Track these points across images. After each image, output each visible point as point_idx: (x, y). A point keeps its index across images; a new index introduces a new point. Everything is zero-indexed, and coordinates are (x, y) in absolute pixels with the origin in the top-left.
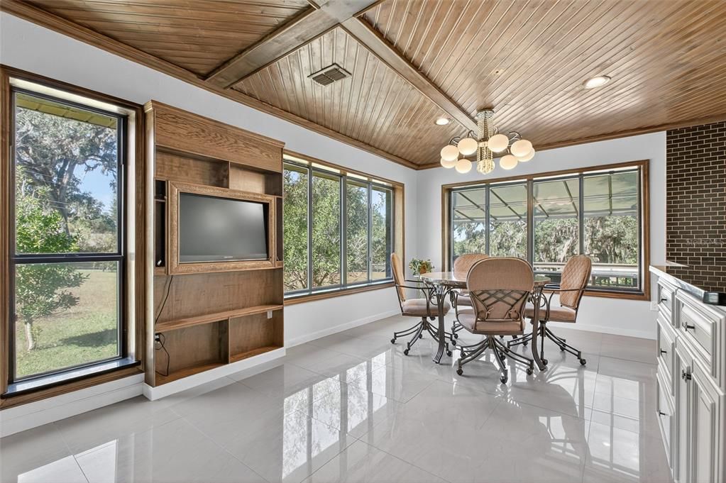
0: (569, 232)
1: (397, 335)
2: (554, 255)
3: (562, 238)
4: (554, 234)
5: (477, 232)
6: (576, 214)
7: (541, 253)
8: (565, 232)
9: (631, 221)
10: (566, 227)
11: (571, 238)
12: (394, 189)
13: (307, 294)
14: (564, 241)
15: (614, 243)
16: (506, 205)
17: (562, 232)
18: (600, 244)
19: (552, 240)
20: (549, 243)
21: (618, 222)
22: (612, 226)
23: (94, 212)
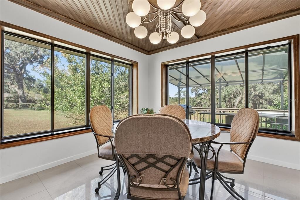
0: (239, 93)
1: (104, 168)
2: (233, 103)
3: (236, 96)
4: (233, 94)
5: (200, 93)
6: (243, 82)
7: (227, 103)
8: (238, 93)
9: (268, 88)
10: (238, 91)
11: (240, 96)
12: (132, 65)
13: (50, 134)
14: (237, 97)
15: (260, 98)
16: (204, 77)
17: (236, 93)
18: (253, 98)
19: (232, 96)
20: (231, 98)
21: (261, 88)
22: (259, 90)
23: (41, 86)
